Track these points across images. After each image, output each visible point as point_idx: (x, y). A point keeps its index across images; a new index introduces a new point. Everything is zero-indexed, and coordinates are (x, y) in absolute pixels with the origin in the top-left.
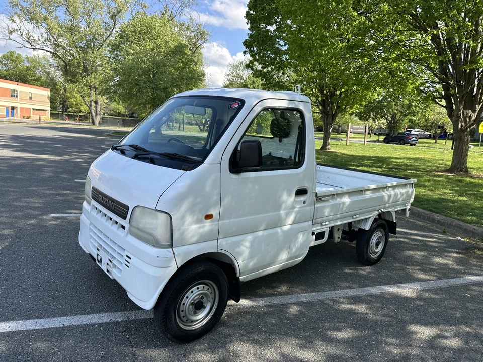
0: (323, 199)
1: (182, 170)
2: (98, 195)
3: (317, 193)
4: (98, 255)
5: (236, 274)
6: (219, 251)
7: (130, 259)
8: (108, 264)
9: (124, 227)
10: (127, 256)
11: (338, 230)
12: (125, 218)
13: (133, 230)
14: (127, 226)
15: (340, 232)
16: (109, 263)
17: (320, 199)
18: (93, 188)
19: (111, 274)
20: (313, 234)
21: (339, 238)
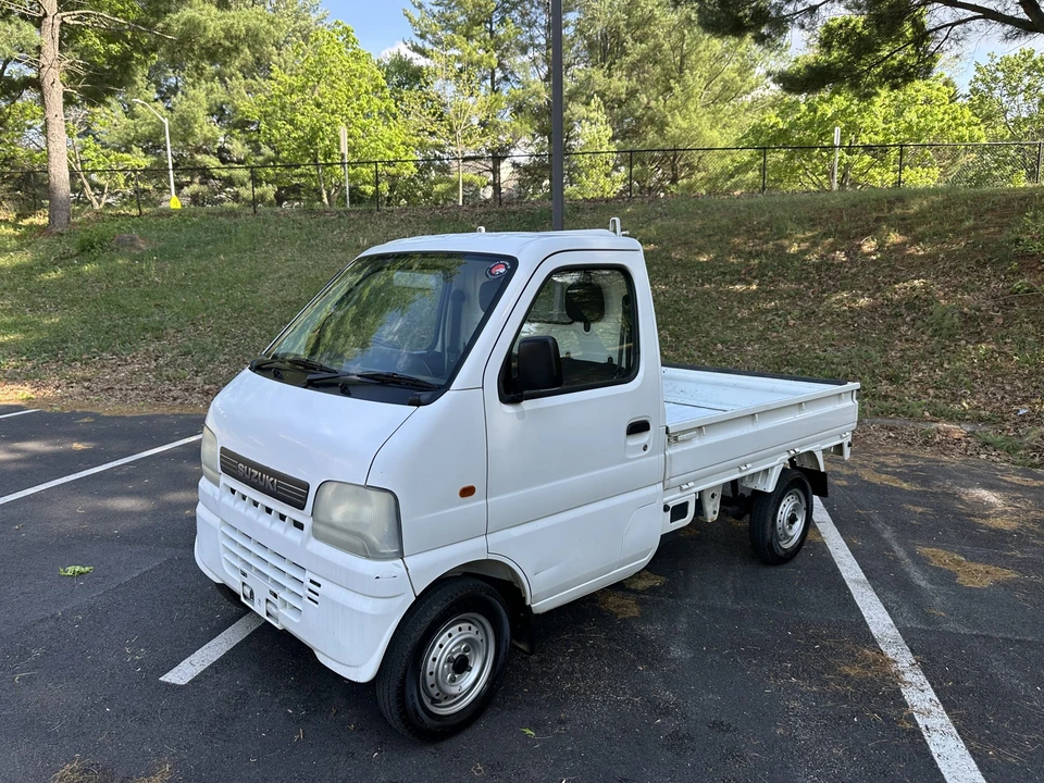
0: (680, 438)
1: (409, 405)
2: (238, 465)
3: (667, 428)
4: (244, 584)
5: (524, 599)
6: (491, 557)
7: (319, 585)
8: (267, 600)
9: (299, 525)
10: (312, 581)
11: (713, 496)
12: (302, 507)
13: (322, 528)
14: (307, 522)
15: (717, 500)
16: (272, 598)
17: (676, 439)
18: (223, 450)
19: (277, 620)
20: (666, 508)
21: (715, 512)
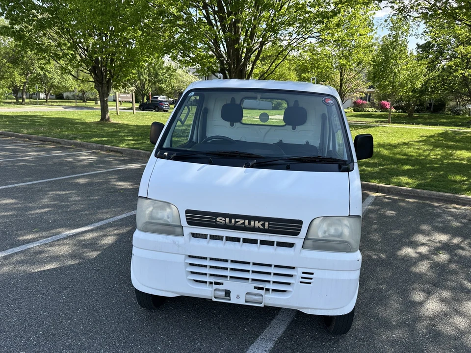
2: (216, 219)
4: (216, 290)
7: (312, 274)
8: (249, 293)
9: (290, 244)
10: (304, 273)
12: (296, 234)
13: (314, 243)
14: (299, 241)
16: (255, 291)
18: (187, 212)
19: (261, 302)
